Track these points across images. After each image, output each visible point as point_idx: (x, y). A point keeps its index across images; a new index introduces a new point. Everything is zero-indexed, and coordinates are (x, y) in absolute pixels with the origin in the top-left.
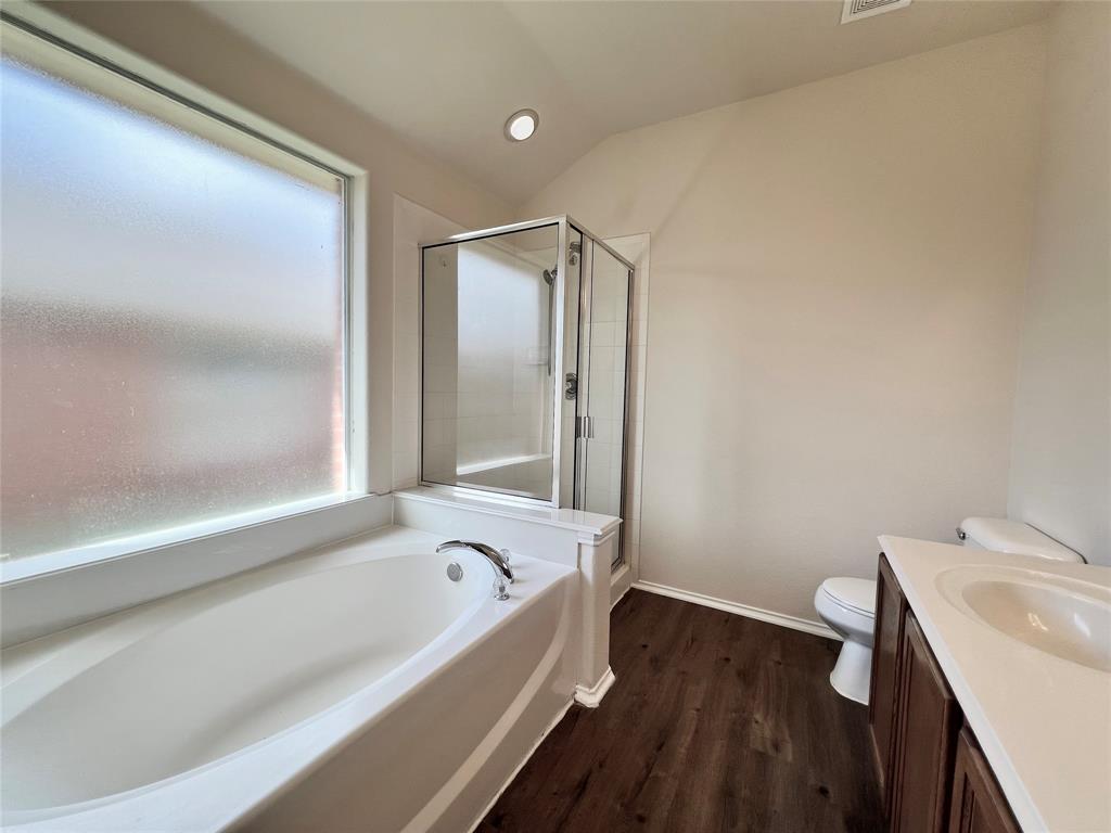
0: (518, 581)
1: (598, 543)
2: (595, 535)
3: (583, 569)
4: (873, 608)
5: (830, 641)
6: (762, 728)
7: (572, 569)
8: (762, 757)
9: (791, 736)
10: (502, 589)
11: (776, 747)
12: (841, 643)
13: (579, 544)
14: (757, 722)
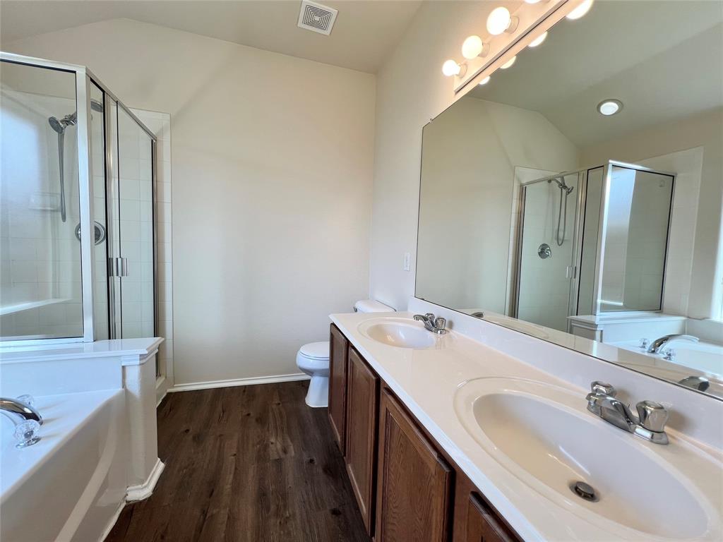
0: (48, 421)
1: (144, 361)
2: (141, 355)
3: (128, 388)
4: (328, 354)
5: (302, 381)
6: (276, 444)
7: (116, 390)
8: (279, 462)
9: (291, 441)
10: (28, 435)
11: (285, 451)
12: (309, 380)
13: (123, 367)
14: (272, 443)
